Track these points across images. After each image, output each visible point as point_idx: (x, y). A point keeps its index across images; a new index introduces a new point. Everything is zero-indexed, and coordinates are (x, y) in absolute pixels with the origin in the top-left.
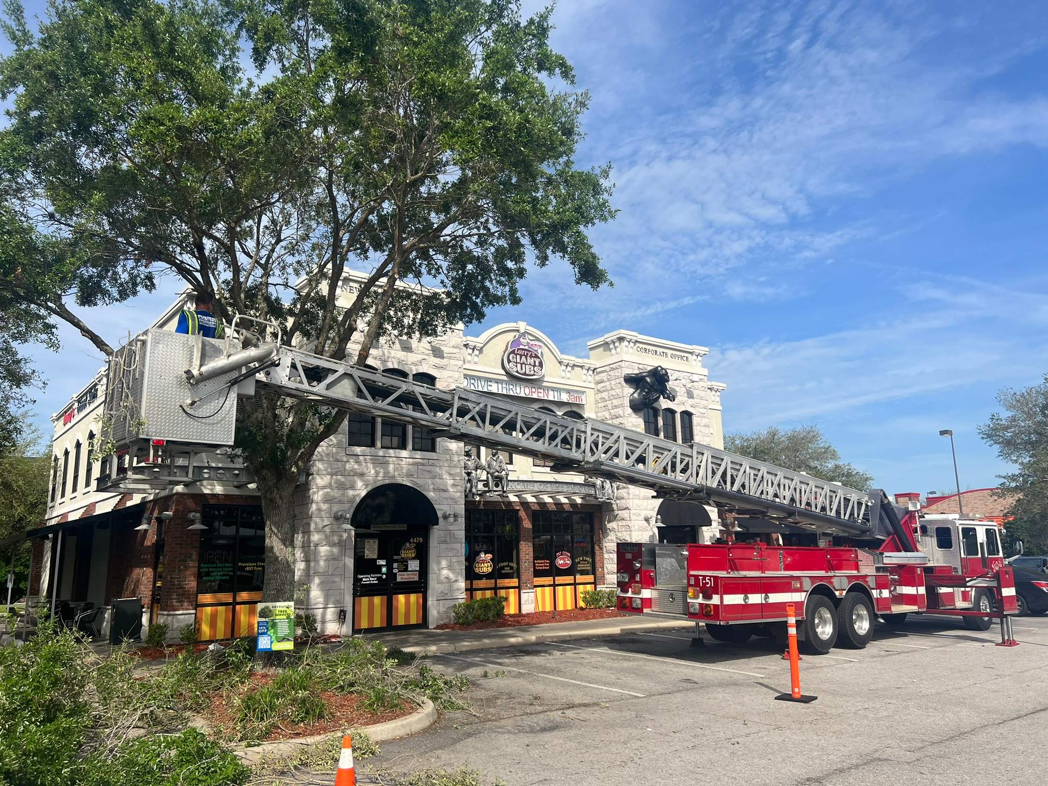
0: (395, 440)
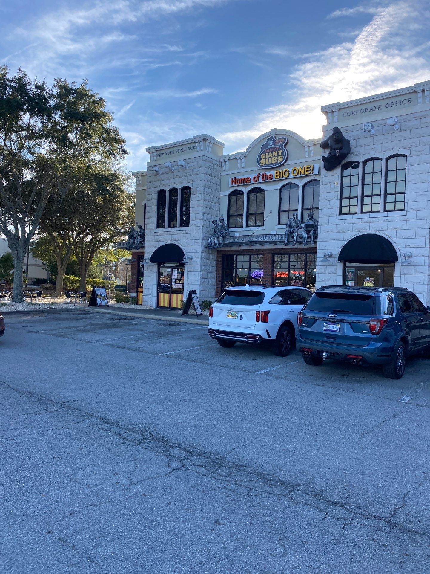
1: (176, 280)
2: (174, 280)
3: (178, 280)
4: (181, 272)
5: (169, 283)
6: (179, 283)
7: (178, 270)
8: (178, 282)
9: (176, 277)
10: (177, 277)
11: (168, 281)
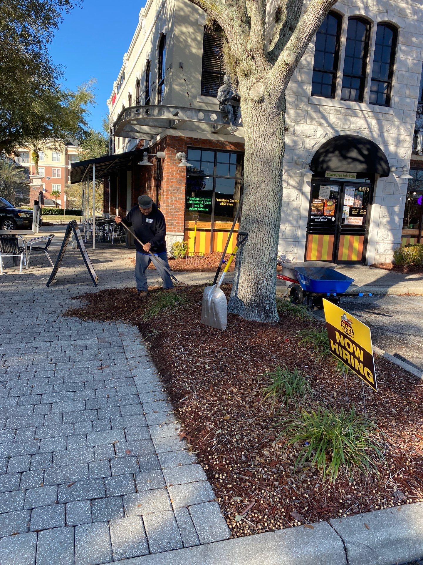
0: (353, 93)
1: (351, 208)
2: (347, 209)
3: (356, 208)
4: (362, 193)
5: (333, 214)
6: (358, 215)
7: (357, 190)
8: (355, 212)
9: (351, 204)
10: (354, 204)
11: (330, 211)
